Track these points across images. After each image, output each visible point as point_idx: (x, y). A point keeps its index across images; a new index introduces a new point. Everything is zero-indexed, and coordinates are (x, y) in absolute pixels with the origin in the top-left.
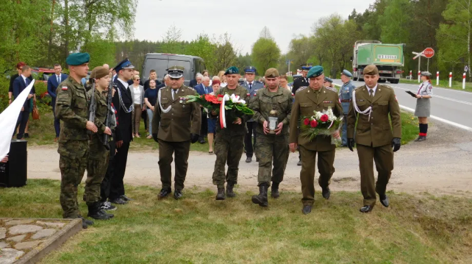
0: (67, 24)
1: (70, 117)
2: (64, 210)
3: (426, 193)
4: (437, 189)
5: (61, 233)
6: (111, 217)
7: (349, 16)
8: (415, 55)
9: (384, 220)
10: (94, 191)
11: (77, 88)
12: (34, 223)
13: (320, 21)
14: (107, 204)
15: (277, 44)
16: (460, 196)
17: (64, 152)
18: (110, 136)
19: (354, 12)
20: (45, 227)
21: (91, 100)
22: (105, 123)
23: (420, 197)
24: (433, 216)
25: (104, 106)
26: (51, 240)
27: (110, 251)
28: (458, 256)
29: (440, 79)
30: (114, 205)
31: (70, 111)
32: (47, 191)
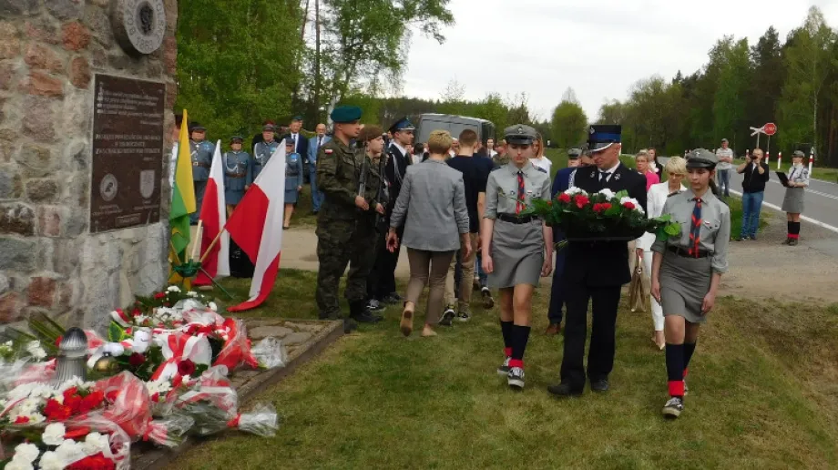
0: (318, 71)
1: (335, 189)
2: (321, 308)
3: (772, 300)
4: (784, 296)
5: (318, 338)
6: (380, 319)
7: (674, 80)
8: (753, 131)
9: (723, 332)
10: (359, 286)
11: (344, 152)
12: (282, 324)
13: (639, 84)
14: (373, 303)
15: (583, 109)
16: (812, 305)
17: (324, 234)
18: (381, 216)
19: (679, 74)
20: (296, 329)
21: (361, 168)
22: (376, 198)
23: (765, 304)
24: (779, 328)
25: (376, 176)
26: (306, 347)
27: (382, 362)
28: (808, 377)
29: (782, 161)
30: (383, 304)
31: (335, 181)
32: (295, 284)
